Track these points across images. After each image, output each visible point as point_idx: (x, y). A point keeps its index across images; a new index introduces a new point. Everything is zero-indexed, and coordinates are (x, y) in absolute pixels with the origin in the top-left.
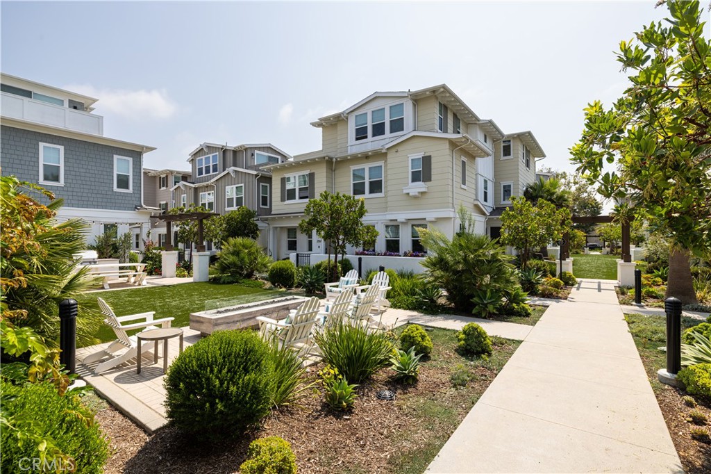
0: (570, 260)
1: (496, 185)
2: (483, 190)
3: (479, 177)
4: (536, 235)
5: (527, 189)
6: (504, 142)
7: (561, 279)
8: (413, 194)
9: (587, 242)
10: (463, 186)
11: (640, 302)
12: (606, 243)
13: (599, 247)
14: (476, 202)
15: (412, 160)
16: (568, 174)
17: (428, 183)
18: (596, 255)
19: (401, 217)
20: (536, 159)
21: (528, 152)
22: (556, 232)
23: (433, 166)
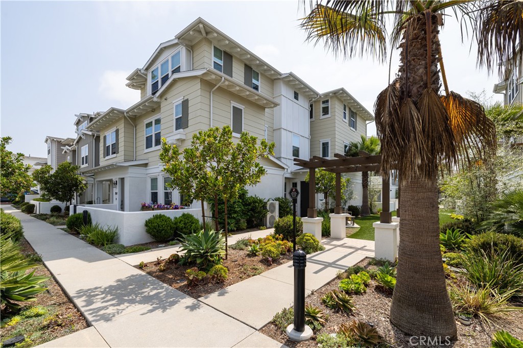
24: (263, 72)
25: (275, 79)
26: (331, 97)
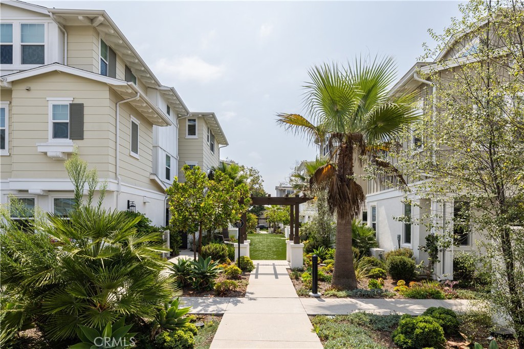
0: (247, 243)
1: (180, 163)
2: (165, 166)
3: (160, 150)
4: (210, 215)
5: (211, 172)
6: (189, 120)
7: (239, 267)
8: (54, 154)
9: (258, 224)
10: (133, 154)
11: (316, 293)
12: (271, 225)
13: (266, 228)
14: (155, 177)
15: (54, 106)
16: (245, 168)
17: (79, 142)
18: (265, 234)
19: (35, 187)
20: (220, 146)
21: (213, 137)
22: (234, 211)
23: (86, 119)
24: (140, 77)
25: (149, 87)
26: (199, 118)
